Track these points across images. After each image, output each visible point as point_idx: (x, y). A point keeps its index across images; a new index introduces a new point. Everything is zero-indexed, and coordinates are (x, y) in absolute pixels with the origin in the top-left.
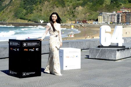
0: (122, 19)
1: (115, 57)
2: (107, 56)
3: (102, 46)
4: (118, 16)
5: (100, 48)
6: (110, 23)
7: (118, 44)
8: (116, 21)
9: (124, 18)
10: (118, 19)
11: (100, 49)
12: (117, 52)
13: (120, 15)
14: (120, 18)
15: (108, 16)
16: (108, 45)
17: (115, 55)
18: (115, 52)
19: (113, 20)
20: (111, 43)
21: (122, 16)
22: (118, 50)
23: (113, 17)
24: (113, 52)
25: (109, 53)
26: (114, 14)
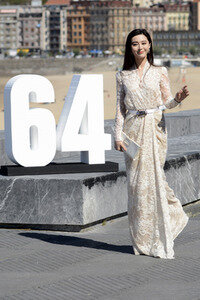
0: (70, 33)
1: (79, 215)
2: (40, 213)
3: (18, 169)
4: (54, 20)
5: (8, 178)
6: (20, 54)
7: (85, 154)
8: (45, 45)
9: (80, 27)
10: (54, 33)
11: (11, 181)
12: (85, 189)
13: (64, 14)
14: (64, 28)
15: (9, 20)
16: (44, 163)
17: (79, 203)
18: (79, 192)
19: (30, 38)
20: (58, 152)
21: (69, 20)
22: (90, 183)
23: (31, 23)
24: (69, 193)
25: (50, 196)
26: (33, 11)
